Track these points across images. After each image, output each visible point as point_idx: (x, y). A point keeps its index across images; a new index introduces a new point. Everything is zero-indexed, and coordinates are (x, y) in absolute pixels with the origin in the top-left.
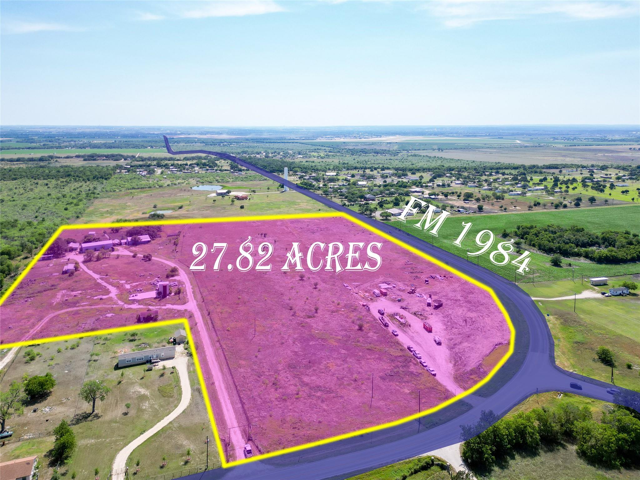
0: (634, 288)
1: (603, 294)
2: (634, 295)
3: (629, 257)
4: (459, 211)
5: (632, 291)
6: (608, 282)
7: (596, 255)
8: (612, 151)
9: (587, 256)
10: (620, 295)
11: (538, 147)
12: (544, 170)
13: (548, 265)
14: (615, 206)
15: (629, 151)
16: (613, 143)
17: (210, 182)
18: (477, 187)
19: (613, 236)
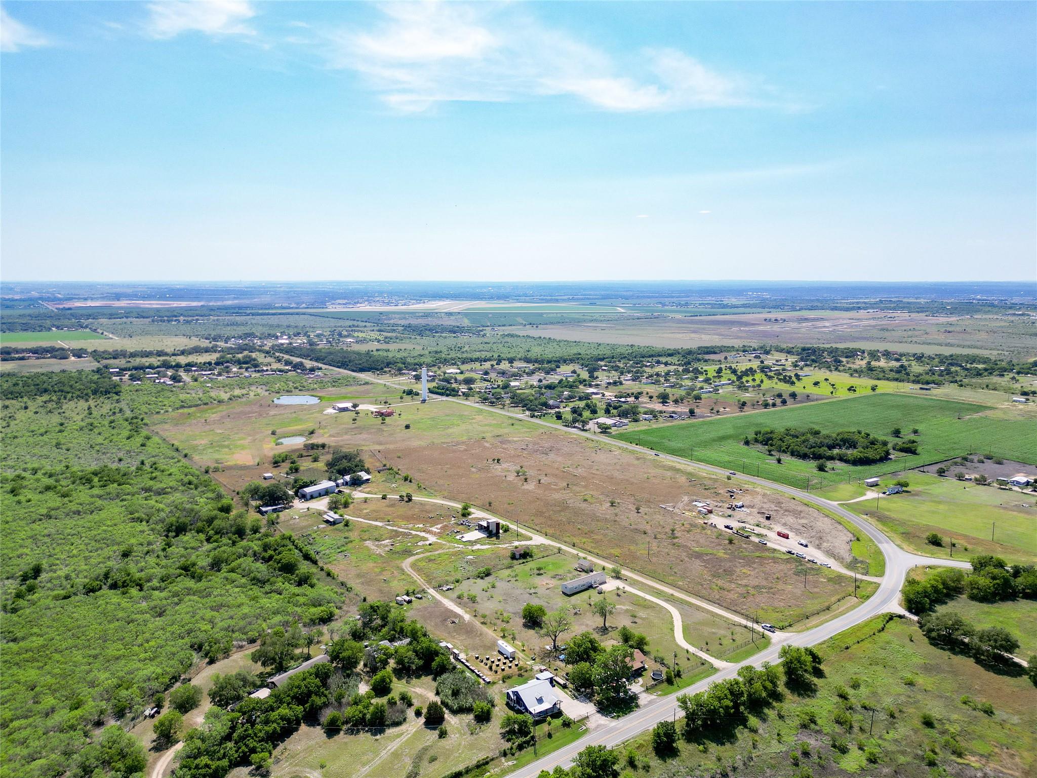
0: (906, 485)
1: (884, 493)
2: (907, 492)
3: (878, 457)
4: (672, 417)
5: (904, 489)
6: (879, 483)
7: (850, 458)
8: (746, 324)
9: (841, 459)
10: (897, 493)
11: (653, 319)
12: (700, 356)
13: (815, 471)
14: (820, 402)
15: (764, 322)
16: (735, 310)
17: (288, 391)
18: (653, 383)
19: (851, 436)
